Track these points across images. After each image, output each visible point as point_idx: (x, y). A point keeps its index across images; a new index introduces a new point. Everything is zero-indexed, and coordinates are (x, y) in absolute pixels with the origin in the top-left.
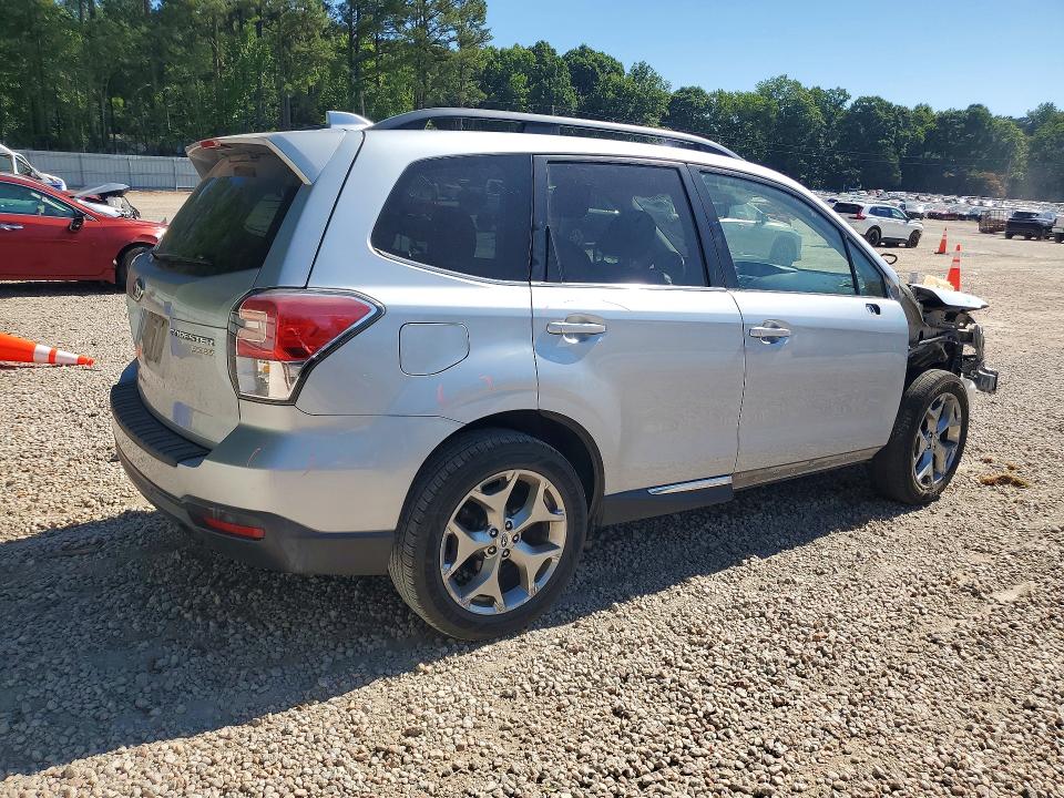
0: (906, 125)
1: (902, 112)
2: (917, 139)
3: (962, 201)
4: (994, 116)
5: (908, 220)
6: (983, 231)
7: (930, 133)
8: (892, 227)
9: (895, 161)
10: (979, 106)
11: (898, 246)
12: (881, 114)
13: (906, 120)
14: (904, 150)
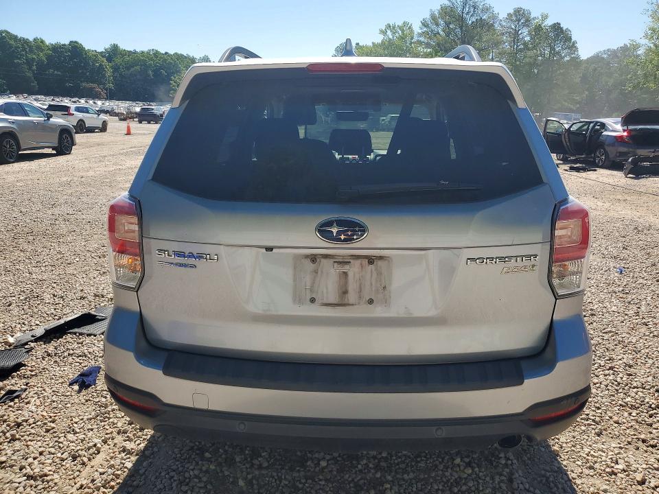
0: (31, 51)
1: (26, 41)
2: (40, 61)
3: (83, 101)
4: (86, 49)
5: (99, 115)
6: (121, 120)
7: (49, 57)
8: (91, 120)
9: (29, 74)
10: (76, 42)
11: (94, 132)
12: (12, 42)
13: (30, 47)
14: (34, 67)
